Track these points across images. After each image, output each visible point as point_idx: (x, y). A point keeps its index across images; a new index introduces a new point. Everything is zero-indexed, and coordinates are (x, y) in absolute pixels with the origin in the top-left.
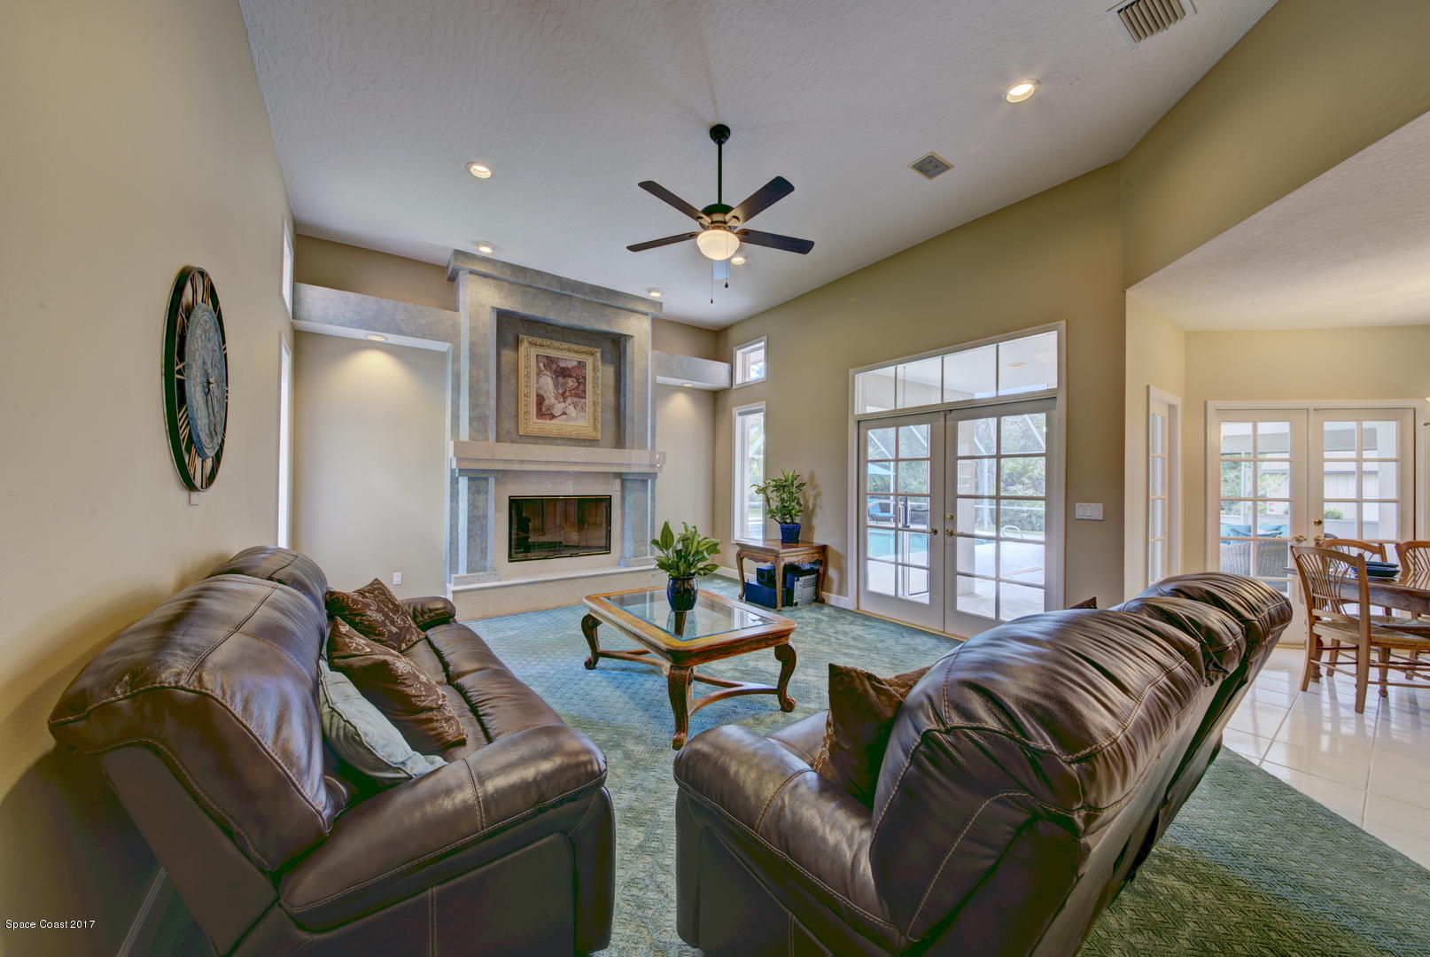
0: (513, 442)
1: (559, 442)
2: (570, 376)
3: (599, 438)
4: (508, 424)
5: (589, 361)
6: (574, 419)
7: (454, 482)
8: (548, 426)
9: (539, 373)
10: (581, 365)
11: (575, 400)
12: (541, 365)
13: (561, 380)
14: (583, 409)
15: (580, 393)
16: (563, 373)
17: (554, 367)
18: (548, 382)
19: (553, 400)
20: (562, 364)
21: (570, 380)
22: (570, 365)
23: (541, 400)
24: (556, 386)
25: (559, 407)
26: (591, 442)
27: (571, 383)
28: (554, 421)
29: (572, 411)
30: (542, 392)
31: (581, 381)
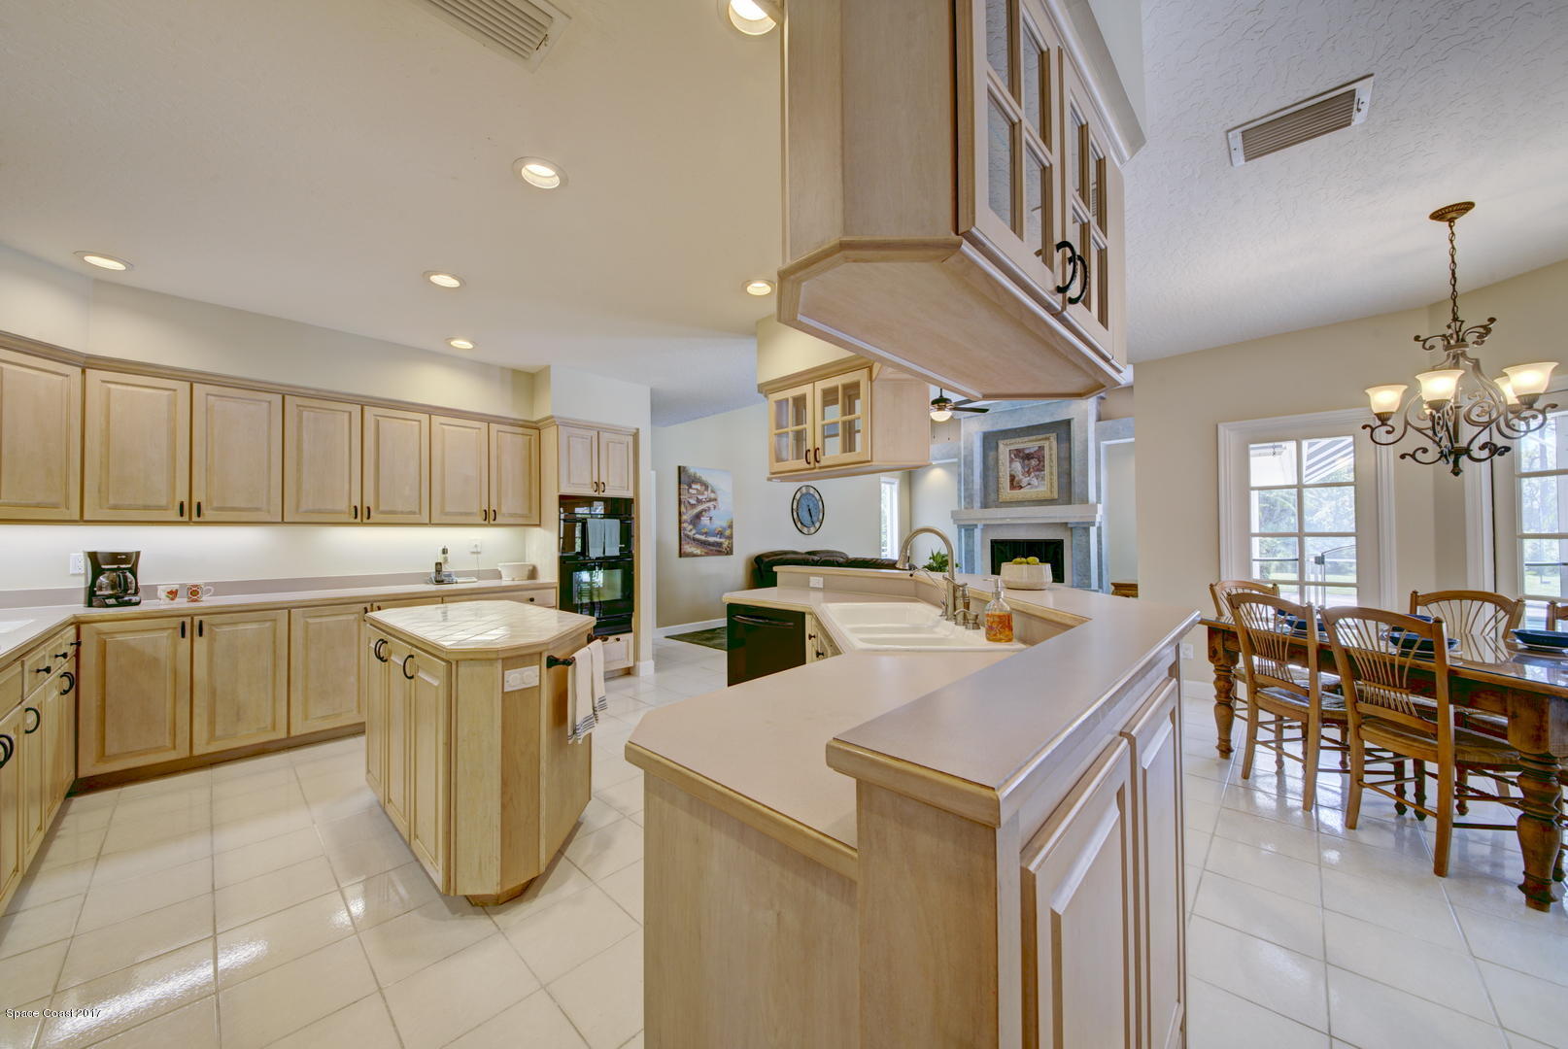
0: (996, 507)
1: (1026, 503)
2: (1033, 458)
3: (1056, 497)
4: (993, 496)
5: (1046, 444)
6: (1036, 487)
7: (960, 532)
8: (1017, 494)
9: (1011, 461)
10: (1041, 448)
11: (1037, 473)
12: (1013, 456)
13: (1026, 462)
14: (1043, 479)
15: (1040, 468)
16: (1029, 457)
17: (1021, 455)
18: (1018, 466)
19: (1021, 477)
20: (1027, 452)
21: (1031, 460)
22: (1032, 451)
23: (1012, 478)
24: (1023, 467)
25: (1025, 481)
26: (1050, 502)
27: (1034, 462)
28: (1022, 490)
29: (1035, 482)
30: (1013, 473)
31: (1041, 459)
